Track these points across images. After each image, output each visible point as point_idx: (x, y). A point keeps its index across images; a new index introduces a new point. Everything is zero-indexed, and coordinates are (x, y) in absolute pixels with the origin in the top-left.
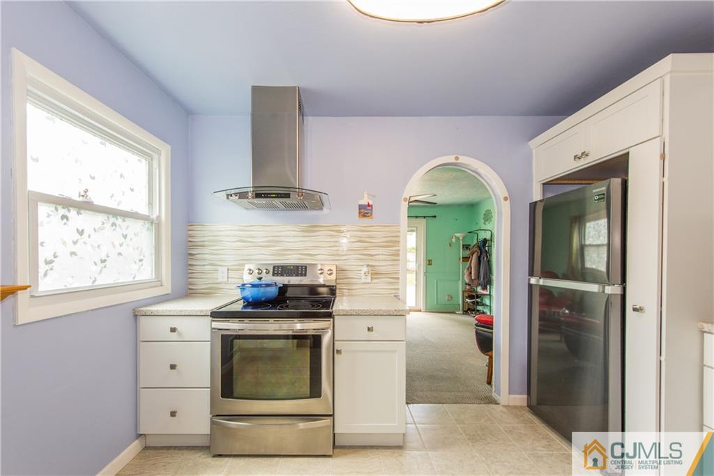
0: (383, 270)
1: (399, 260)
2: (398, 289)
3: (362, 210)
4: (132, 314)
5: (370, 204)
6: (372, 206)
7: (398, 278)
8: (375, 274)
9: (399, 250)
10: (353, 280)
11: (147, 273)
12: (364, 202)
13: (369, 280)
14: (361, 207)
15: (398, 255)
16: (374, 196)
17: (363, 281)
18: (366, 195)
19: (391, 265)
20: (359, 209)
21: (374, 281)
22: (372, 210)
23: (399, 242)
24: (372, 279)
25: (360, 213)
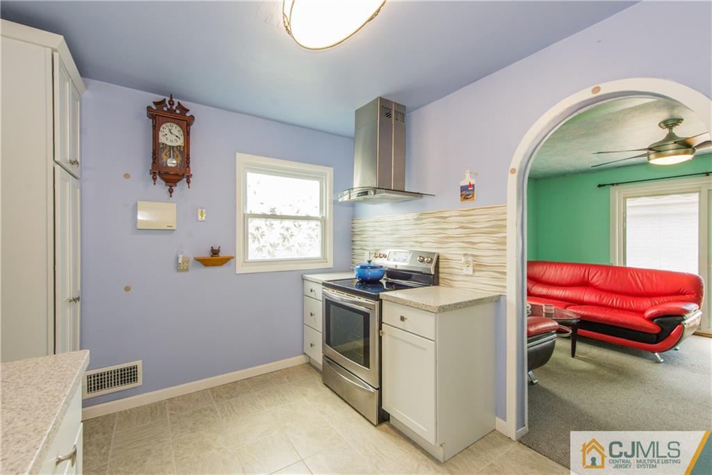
0: (485, 261)
1: (505, 250)
2: (505, 287)
3: (464, 193)
4: (300, 279)
5: (472, 183)
6: (473, 186)
7: (504, 273)
8: (478, 266)
9: (505, 237)
10: (455, 271)
11: (317, 253)
12: (465, 183)
13: (471, 273)
14: (463, 189)
15: (504, 243)
16: (476, 174)
17: (465, 272)
18: (468, 175)
19: (496, 256)
20: (461, 191)
21: (477, 274)
22: (473, 190)
23: (506, 226)
24: (474, 271)
25: (461, 195)
